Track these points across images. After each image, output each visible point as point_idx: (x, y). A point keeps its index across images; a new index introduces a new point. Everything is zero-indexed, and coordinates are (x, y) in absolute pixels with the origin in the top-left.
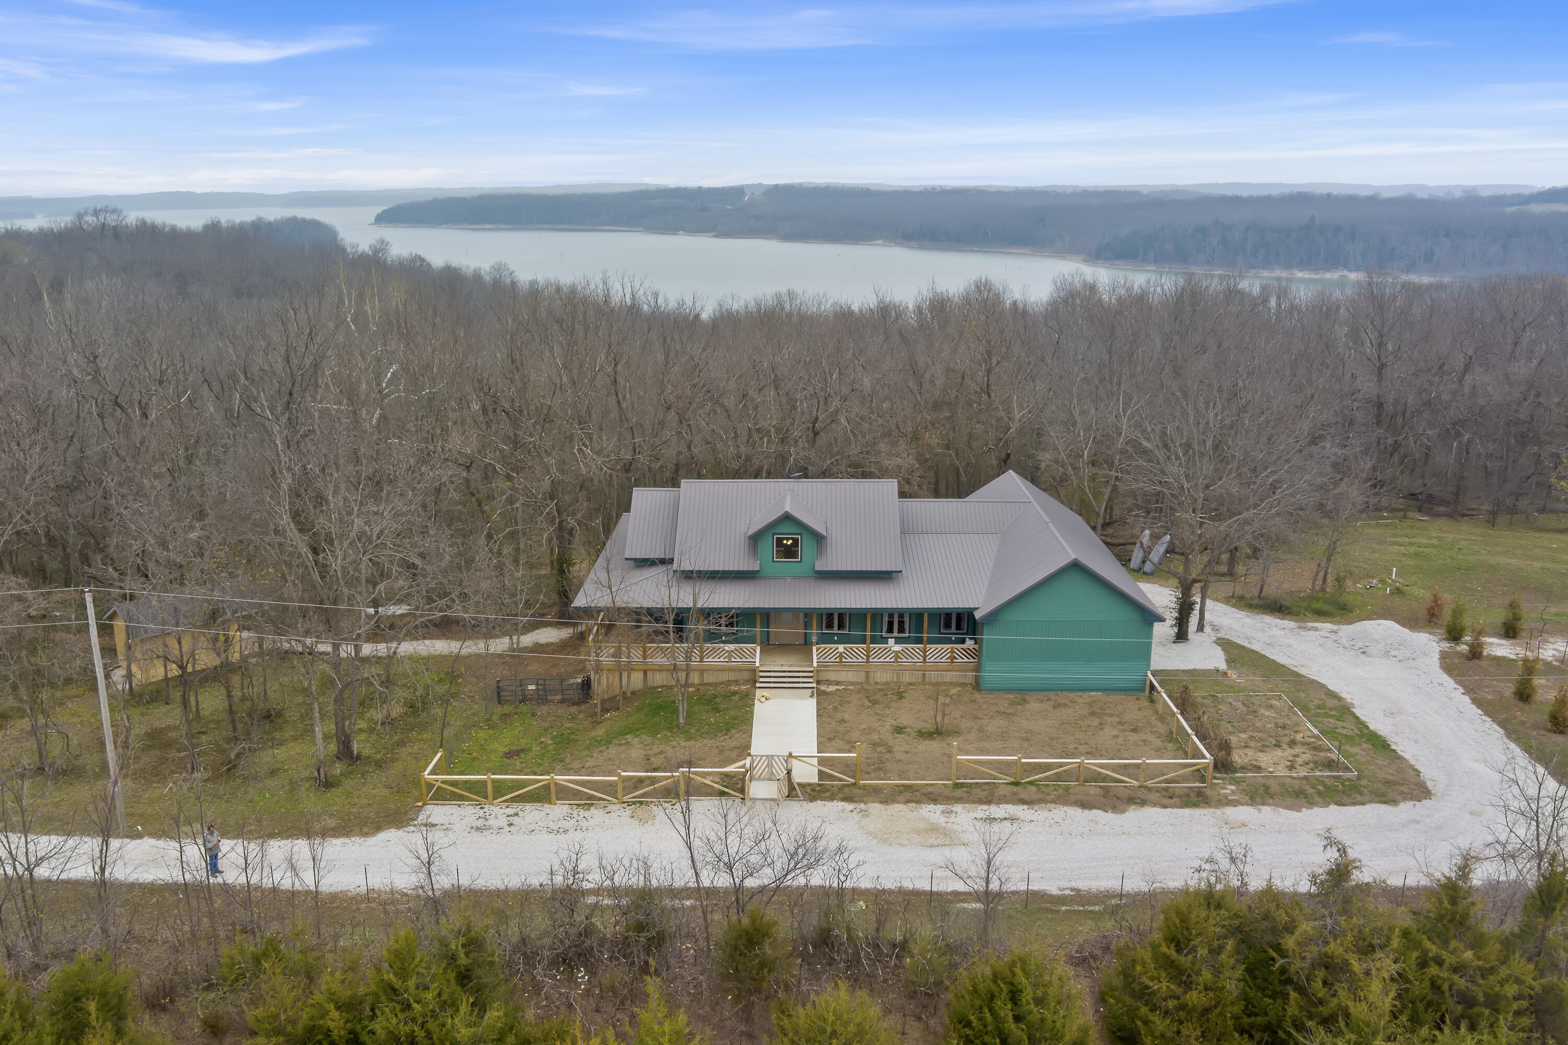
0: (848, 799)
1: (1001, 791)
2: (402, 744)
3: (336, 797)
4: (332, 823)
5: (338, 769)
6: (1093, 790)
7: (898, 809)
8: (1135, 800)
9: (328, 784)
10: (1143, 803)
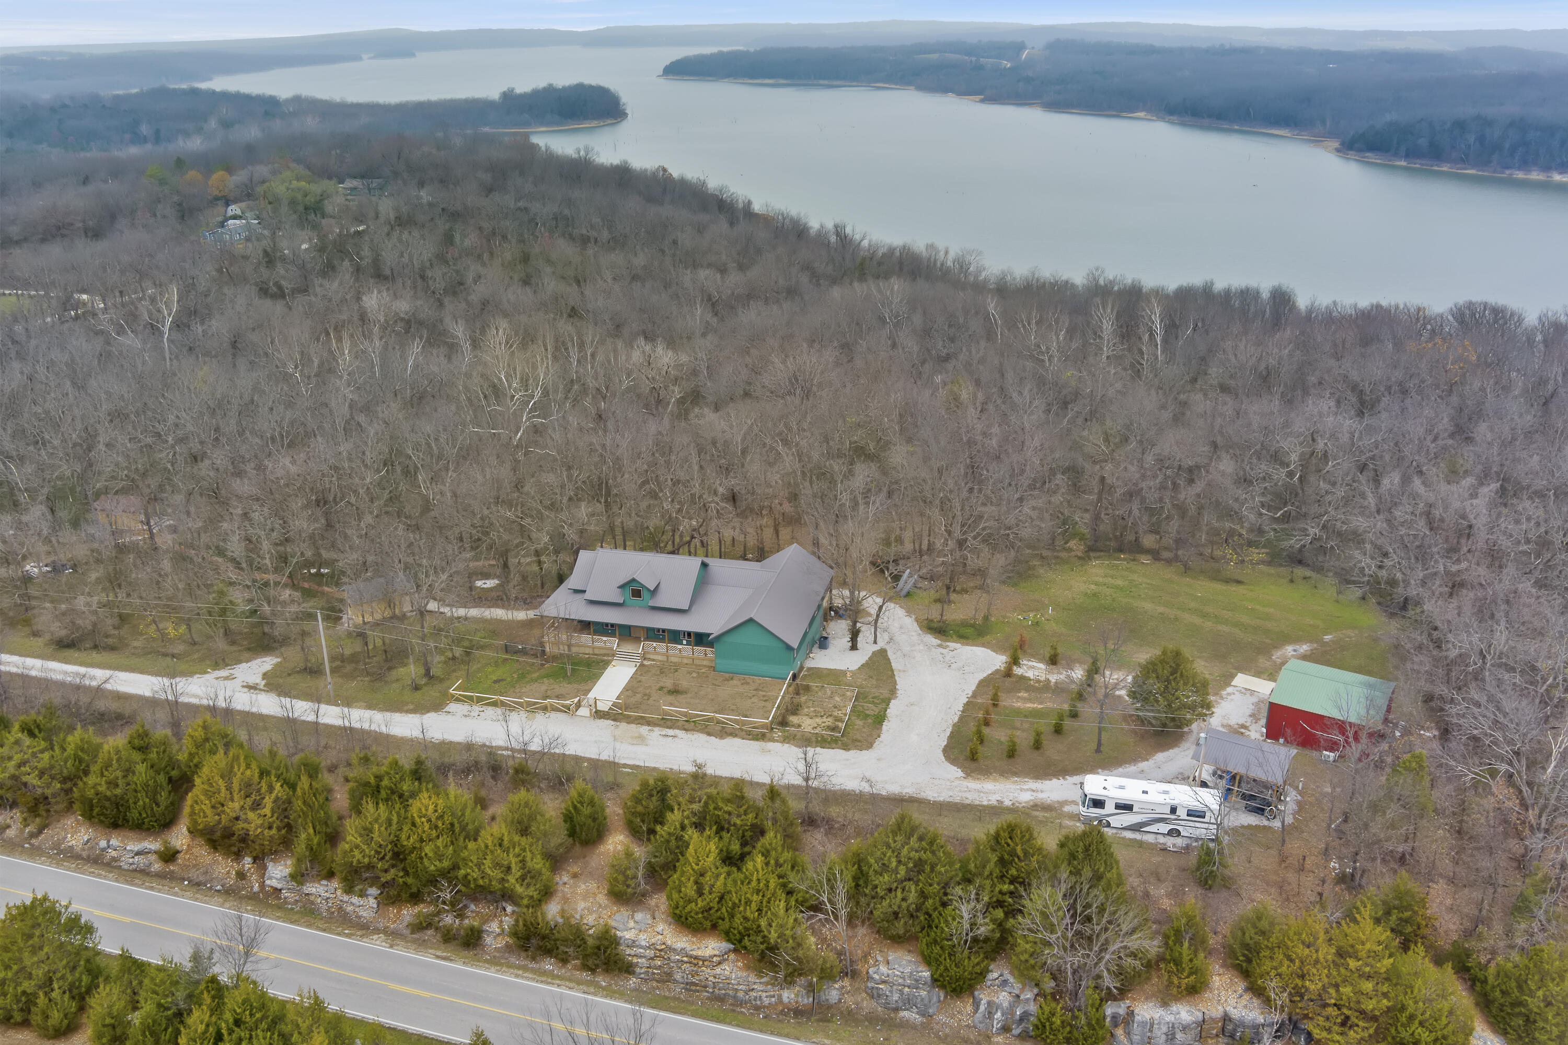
0: (614, 720)
1: (680, 724)
2: (454, 671)
3: (418, 694)
4: (411, 707)
5: (424, 681)
6: (718, 728)
7: (633, 726)
8: (733, 734)
9: (417, 688)
10: (736, 736)
